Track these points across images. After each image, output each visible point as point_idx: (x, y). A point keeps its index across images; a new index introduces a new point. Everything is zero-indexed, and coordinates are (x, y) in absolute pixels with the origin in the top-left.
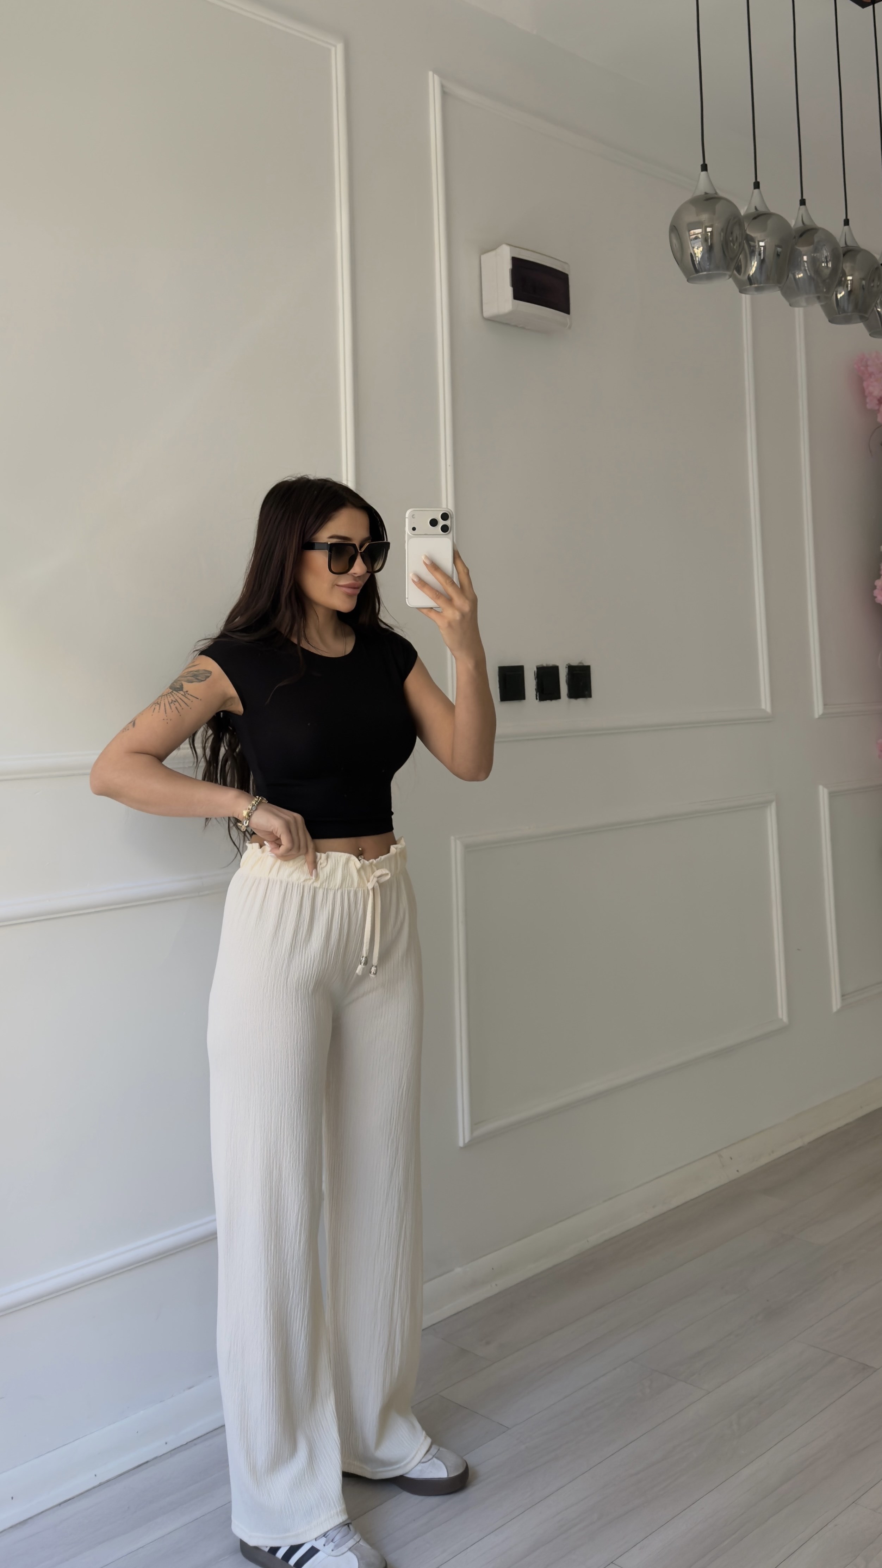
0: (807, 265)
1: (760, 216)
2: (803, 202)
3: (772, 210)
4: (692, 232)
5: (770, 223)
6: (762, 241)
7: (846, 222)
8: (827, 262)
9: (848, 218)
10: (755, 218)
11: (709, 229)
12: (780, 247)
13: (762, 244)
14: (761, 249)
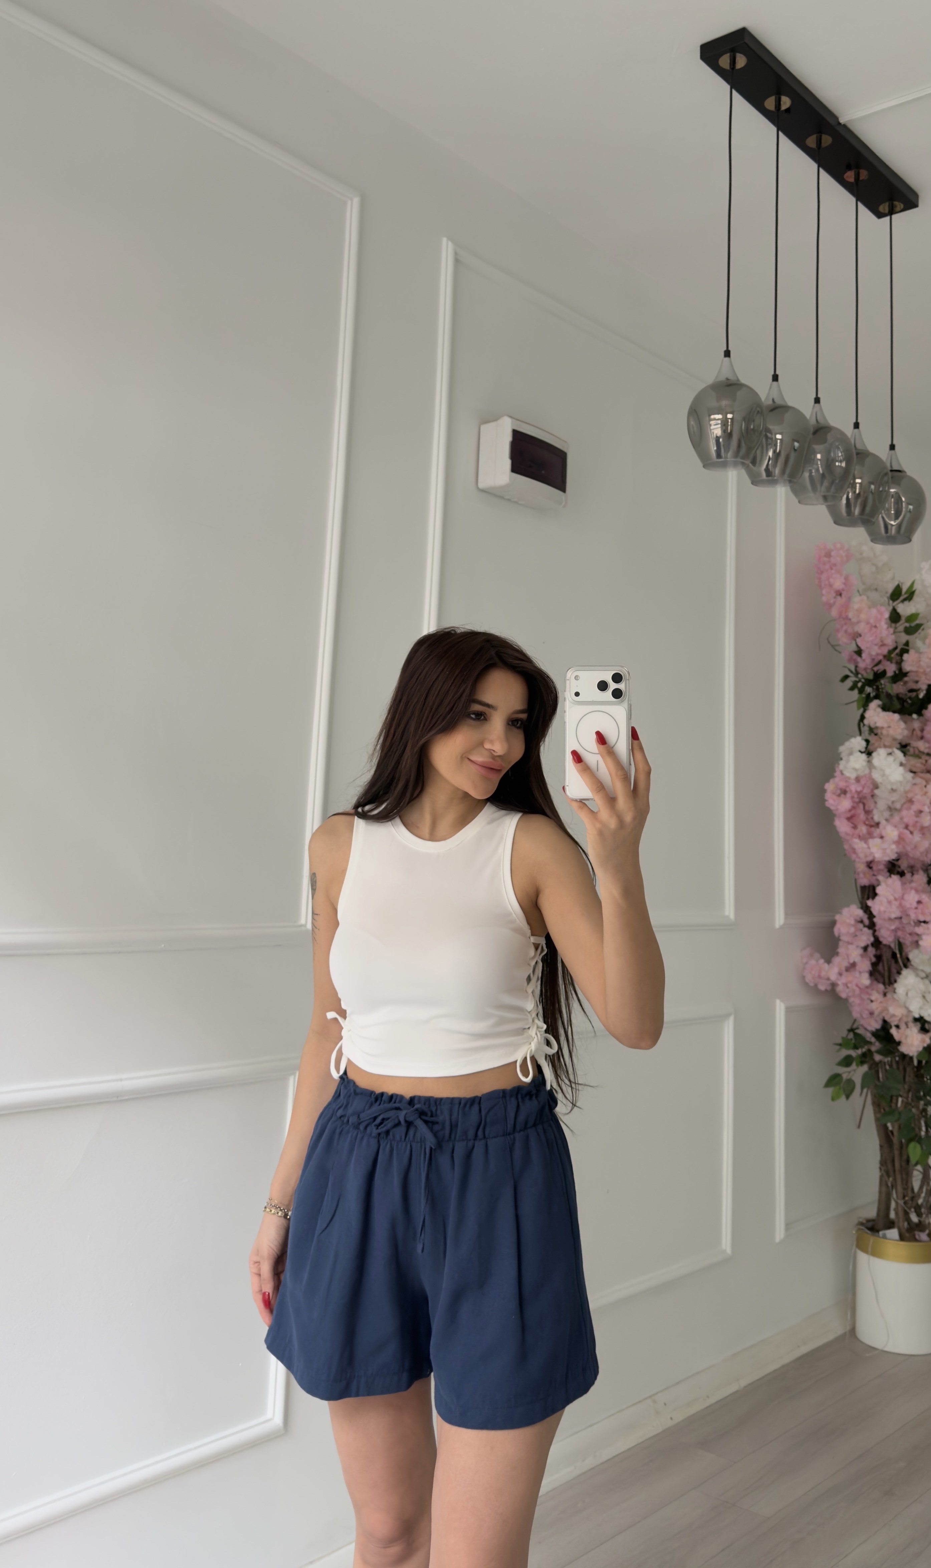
0: (821, 462)
1: (778, 409)
2: (817, 400)
3: (790, 404)
4: (712, 417)
5: (788, 416)
6: (780, 434)
7: (856, 425)
8: (841, 462)
9: (859, 421)
10: (772, 410)
11: (730, 416)
12: (798, 442)
13: (779, 436)
14: (777, 441)
